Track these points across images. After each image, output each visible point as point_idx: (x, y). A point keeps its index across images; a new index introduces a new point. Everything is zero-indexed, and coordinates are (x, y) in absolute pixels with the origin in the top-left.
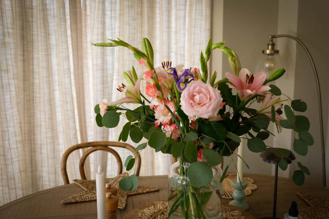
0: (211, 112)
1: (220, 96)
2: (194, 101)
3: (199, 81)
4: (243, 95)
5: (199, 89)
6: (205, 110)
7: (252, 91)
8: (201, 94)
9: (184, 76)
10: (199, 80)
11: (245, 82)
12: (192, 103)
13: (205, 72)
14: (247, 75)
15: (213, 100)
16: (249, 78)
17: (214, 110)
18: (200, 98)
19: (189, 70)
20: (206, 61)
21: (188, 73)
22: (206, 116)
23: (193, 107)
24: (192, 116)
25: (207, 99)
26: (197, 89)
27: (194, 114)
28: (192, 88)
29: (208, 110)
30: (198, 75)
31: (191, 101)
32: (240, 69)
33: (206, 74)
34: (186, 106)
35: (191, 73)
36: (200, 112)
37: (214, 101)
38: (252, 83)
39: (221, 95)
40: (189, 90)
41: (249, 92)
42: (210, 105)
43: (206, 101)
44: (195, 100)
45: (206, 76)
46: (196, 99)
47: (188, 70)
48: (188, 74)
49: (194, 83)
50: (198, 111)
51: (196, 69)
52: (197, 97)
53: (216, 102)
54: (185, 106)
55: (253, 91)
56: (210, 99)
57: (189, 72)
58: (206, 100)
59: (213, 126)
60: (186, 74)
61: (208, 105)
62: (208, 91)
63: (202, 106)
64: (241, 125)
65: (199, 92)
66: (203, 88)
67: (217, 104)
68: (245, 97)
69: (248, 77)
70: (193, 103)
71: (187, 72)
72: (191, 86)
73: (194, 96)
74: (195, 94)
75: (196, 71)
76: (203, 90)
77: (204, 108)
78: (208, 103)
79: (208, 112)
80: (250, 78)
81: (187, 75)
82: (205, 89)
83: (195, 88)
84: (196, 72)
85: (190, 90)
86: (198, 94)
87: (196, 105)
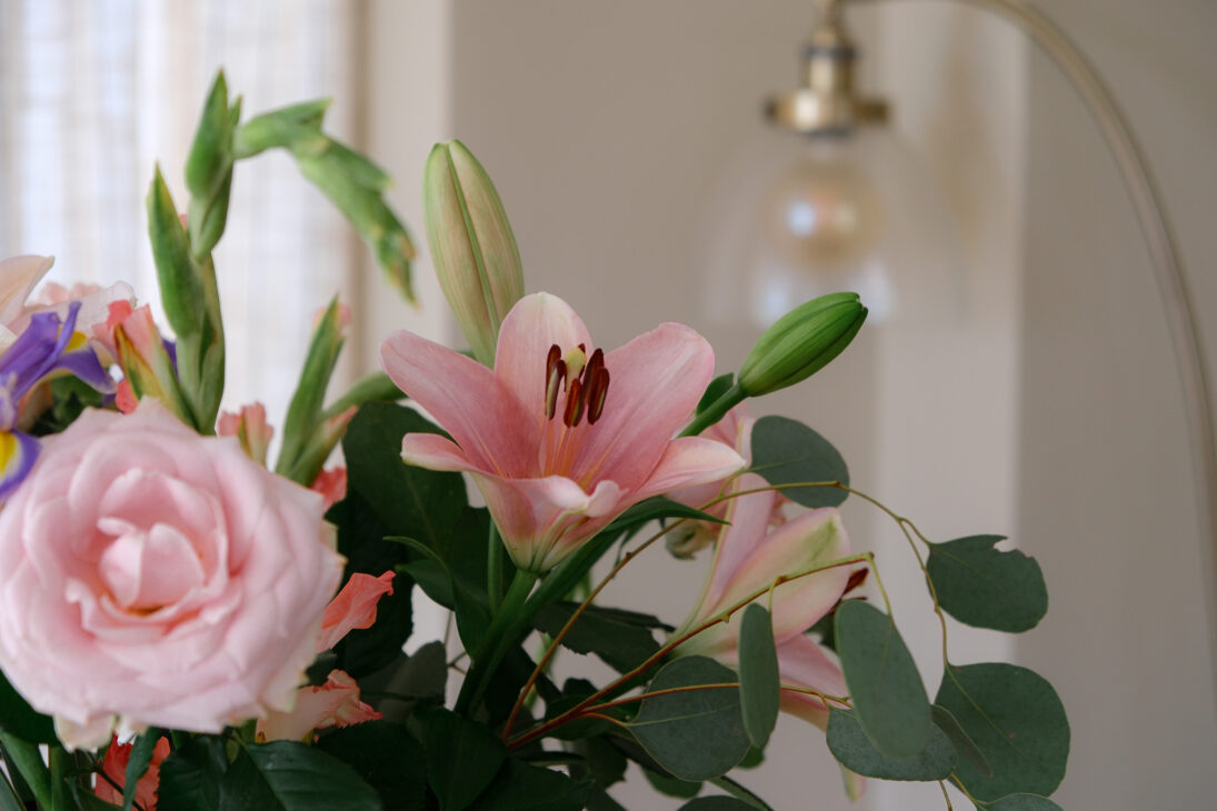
0: (243, 676)
1: (322, 538)
2: (101, 587)
3: (152, 414)
4: (525, 522)
5: (143, 481)
6: (194, 666)
7: (590, 491)
8: (160, 532)
9: (12, 377)
10: (145, 399)
11: (544, 406)
12: (77, 606)
13: (196, 338)
14: (555, 351)
15: (257, 579)
16: (573, 374)
17: (267, 657)
18: (151, 557)
19: (63, 315)
20: (196, 247)
21: (50, 347)
22: (201, 715)
23: (90, 636)
24: (80, 717)
25: (209, 567)
26: (126, 482)
27: (95, 696)
28: (79, 480)
29: (218, 664)
30: (144, 362)
31: (76, 592)
32: (513, 292)
33: (213, 353)
34: (27, 636)
35: (81, 347)
36: (152, 680)
37: (272, 586)
38: (593, 419)
39: (331, 530)
40: (57, 492)
41: (566, 494)
42: (233, 617)
43: (206, 583)
44: (115, 580)
45: (210, 370)
46: (117, 569)
47: (52, 319)
48: (53, 357)
49: (102, 430)
50: (130, 675)
51: (122, 309)
52: (127, 556)
53: (284, 591)
54: (18, 632)
55: (601, 486)
56: (236, 571)
57: (60, 335)
58: (201, 575)
59: (278, 787)
60: (38, 352)
61: (213, 617)
62: (216, 504)
63: (170, 626)
64: (551, 744)
65: (146, 511)
66: (176, 475)
67: (298, 607)
68: (542, 537)
69: (563, 369)
70: (88, 607)
71: (48, 333)
72: (77, 460)
73: (103, 540)
74: (109, 525)
75: (122, 328)
76: (178, 491)
77: (186, 646)
78: (214, 603)
79: (217, 682)
80: (576, 382)
81: (45, 359)
82: (192, 483)
83: (106, 477)
84: (127, 338)
85: (65, 492)
86: (131, 528)
87: (115, 624)
